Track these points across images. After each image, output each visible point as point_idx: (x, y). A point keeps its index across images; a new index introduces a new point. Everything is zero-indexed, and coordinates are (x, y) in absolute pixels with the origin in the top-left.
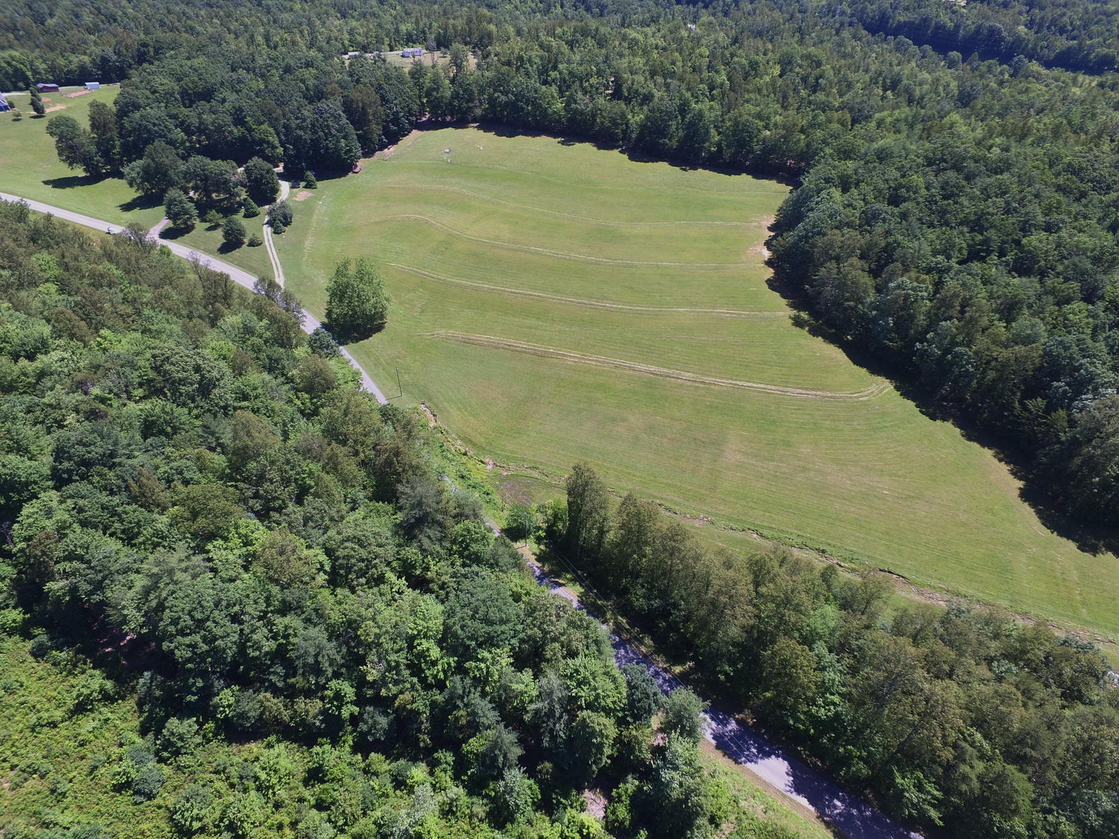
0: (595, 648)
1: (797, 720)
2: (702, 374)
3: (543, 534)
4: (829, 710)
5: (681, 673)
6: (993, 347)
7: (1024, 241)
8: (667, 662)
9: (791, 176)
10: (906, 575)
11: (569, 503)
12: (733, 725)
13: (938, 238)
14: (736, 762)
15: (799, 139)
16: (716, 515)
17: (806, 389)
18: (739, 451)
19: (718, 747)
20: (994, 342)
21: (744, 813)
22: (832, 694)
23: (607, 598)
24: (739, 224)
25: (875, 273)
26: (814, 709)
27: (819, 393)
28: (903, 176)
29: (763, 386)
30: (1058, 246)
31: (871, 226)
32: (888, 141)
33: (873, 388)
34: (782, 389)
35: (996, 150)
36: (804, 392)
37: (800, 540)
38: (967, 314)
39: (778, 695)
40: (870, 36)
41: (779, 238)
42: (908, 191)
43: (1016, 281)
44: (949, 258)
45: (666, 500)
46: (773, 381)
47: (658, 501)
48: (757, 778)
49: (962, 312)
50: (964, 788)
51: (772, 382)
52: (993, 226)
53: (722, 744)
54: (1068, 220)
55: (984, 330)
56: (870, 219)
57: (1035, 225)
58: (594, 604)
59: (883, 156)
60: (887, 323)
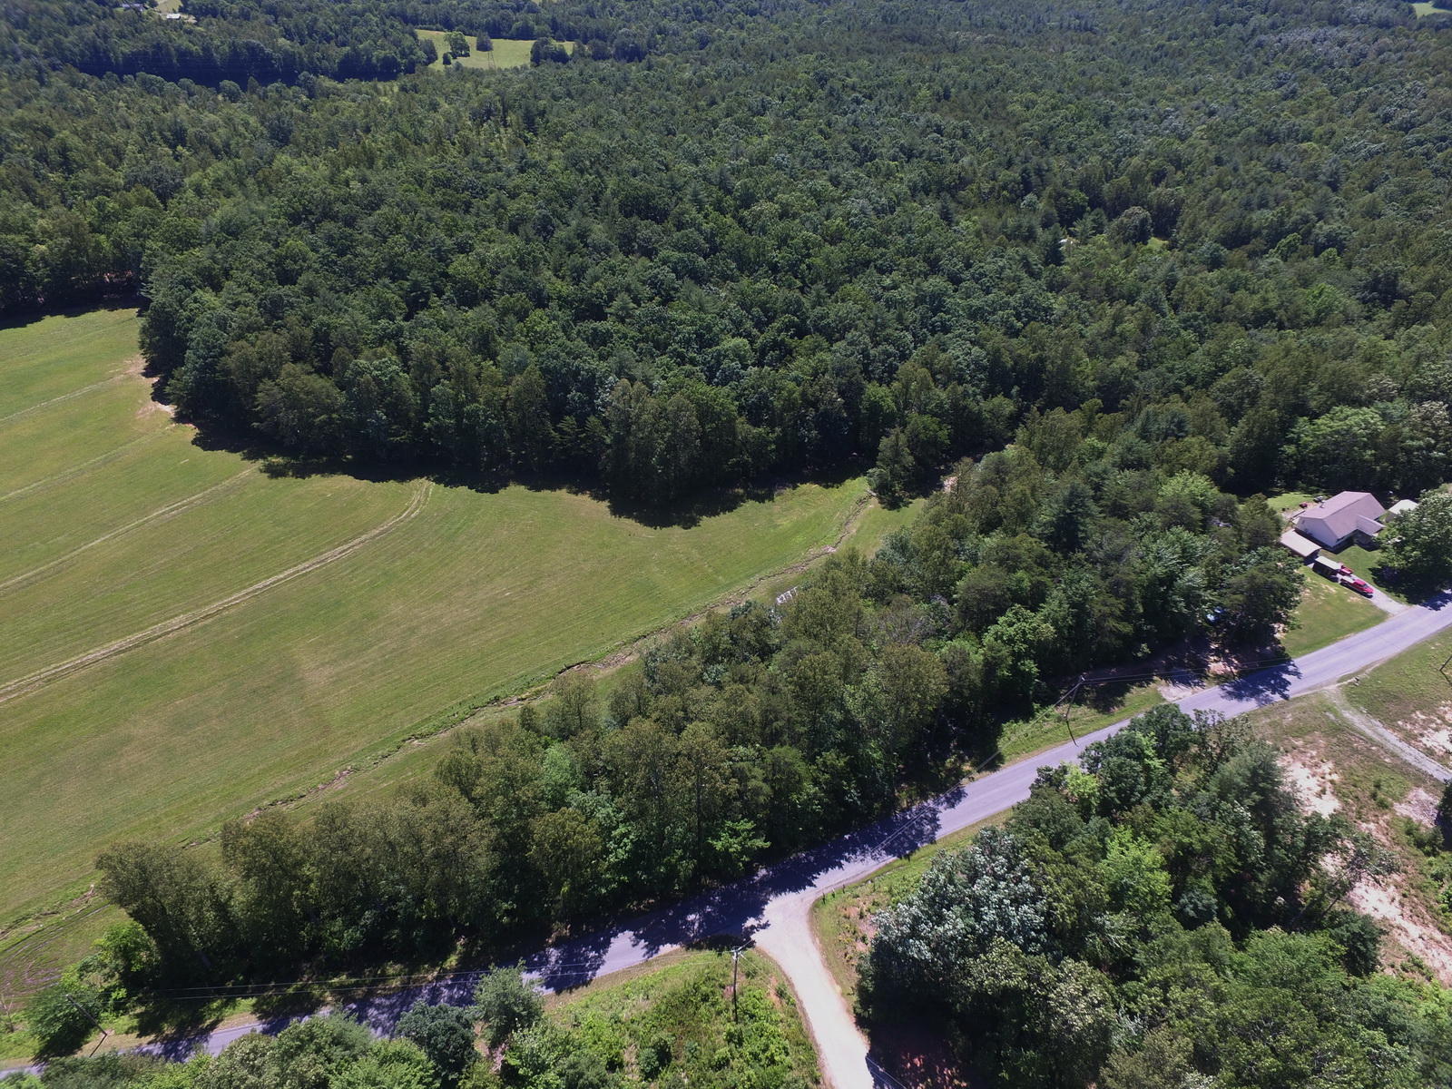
0: (340, 1049)
1: (607, 883)
2: (198, 607)
3: (122, 993)
4: (625, 845)
5: (460, 961)
6: (498, 390)
7: (451, 271)
8: (433, 966)
9: (125, 293)
10: (584, 659)
11: (136, 915)
12: (554, 954)
13: (366, 301)
14: (586, 983)
15: (98, 243)
16: (354, 757)
17: (346, 542)
18: (323, 665)
19: (558, 992)
20: (494, 385)
21: (633, 1022)
22: (616, 828)
23: (294, 976)
24: (94, 387)
25: (324, 370)
26: (612, 859)
27: (363, 537)
28: (277, 245)
29: (291, 571)
30: (483, 263)
31: (282, 319)
32: (225, 209)
33: (416, 497)
34: (317, 559)
35: (355, 184)
36: (345, 547)
37: (465, 708)
38: (451, 370)
39: (573, 879)
40: (96, 79)
41: (172, 381)
42: (295, 262)
43: (470, 314)
44: (392, 318)
45: (277, 791)
46: (299, 557)
47: (266, 802)
48: (613, 977)
49: (446, 369)
50: (761, 799)
51: (299, 559)
52: (411, 267)
53: (560, 984)
54: (473, 235)
55: (478, 376)
56: (274, 310)
57: (449, 251)
58: (286, 1001)
59: (232, 230)
60: (378, 419)
